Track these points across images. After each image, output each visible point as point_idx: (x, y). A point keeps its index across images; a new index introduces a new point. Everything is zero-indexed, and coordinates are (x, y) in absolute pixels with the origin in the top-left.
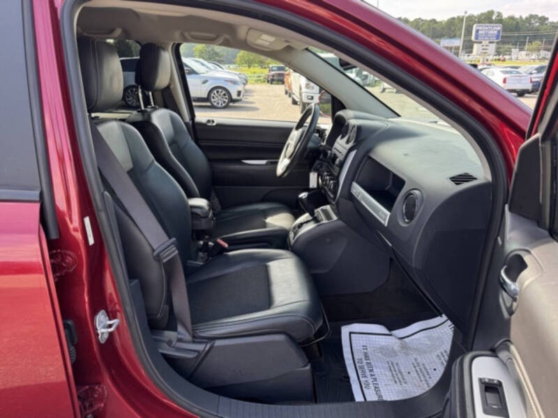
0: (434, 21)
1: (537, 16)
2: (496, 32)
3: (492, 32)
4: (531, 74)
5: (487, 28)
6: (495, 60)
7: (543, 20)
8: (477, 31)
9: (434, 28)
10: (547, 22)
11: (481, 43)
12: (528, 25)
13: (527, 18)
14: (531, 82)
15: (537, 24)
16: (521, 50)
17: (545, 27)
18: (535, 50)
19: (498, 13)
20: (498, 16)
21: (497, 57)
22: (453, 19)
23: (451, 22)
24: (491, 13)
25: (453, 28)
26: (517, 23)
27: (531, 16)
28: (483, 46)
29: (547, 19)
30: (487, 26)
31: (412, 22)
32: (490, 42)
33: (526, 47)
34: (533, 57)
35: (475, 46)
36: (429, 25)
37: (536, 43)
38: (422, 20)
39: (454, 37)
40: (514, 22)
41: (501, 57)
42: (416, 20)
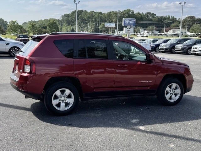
0: (101, 13)
1: (150, 13)
2: (133, 22)
3: (131, 22)
4: (150, 43)
5: (128, 20)
6: (133, 35)
7: (154, 15)
8: (125, 21)
9: (101, 17)
10: (155, 16)
11: (127, 27)
12: (147, 17)
13: (146, 14)
14: (151, 47)
15: (151, 17)
16: (145, 30)
17: (155, 19)
18: (151, 30)
19: (132, 10)
20: (132, 12)
21: (134, 33)
22: (110, 12)
23: (110, 14)
24: (129, 11)
25: (111, 17)
26: (141, 16)
27: (148, 13)
28: (128, 29)
29: (155, 15)
30: (129, 19)
31: (89, 13)
32: (131, 27)
33: (147, 29)
34: (151, 34)
35: (124, 28)
36: (98, 15)
37: (151, 27)
38: (95, 12)
39: (112, 22)
40: (140, 16)
41: (135, 33)
42: (91, 12)
